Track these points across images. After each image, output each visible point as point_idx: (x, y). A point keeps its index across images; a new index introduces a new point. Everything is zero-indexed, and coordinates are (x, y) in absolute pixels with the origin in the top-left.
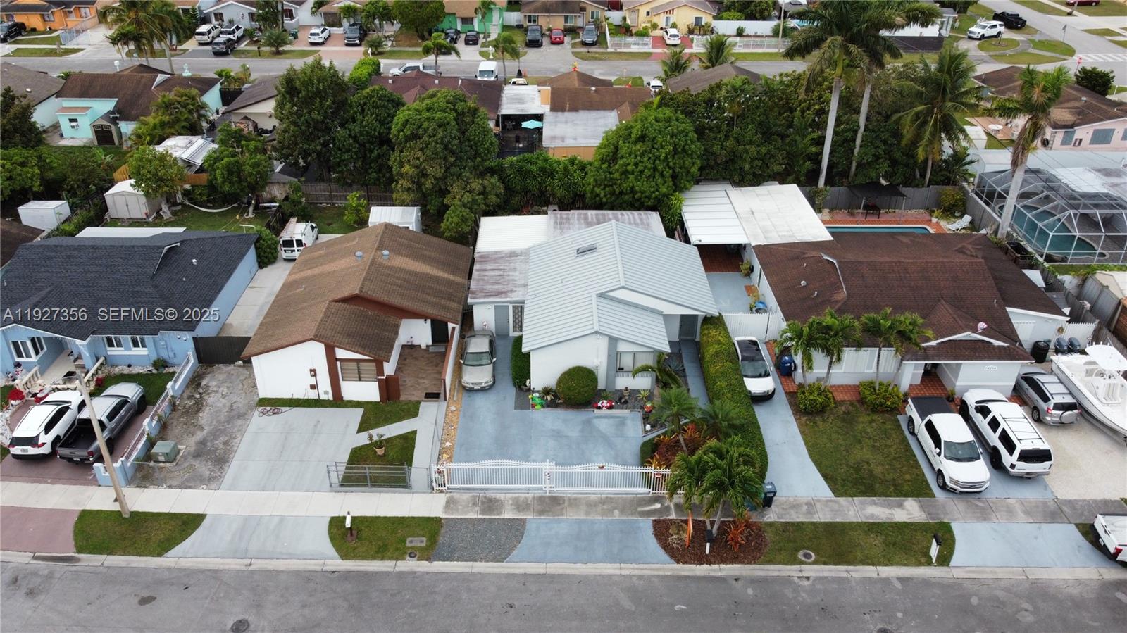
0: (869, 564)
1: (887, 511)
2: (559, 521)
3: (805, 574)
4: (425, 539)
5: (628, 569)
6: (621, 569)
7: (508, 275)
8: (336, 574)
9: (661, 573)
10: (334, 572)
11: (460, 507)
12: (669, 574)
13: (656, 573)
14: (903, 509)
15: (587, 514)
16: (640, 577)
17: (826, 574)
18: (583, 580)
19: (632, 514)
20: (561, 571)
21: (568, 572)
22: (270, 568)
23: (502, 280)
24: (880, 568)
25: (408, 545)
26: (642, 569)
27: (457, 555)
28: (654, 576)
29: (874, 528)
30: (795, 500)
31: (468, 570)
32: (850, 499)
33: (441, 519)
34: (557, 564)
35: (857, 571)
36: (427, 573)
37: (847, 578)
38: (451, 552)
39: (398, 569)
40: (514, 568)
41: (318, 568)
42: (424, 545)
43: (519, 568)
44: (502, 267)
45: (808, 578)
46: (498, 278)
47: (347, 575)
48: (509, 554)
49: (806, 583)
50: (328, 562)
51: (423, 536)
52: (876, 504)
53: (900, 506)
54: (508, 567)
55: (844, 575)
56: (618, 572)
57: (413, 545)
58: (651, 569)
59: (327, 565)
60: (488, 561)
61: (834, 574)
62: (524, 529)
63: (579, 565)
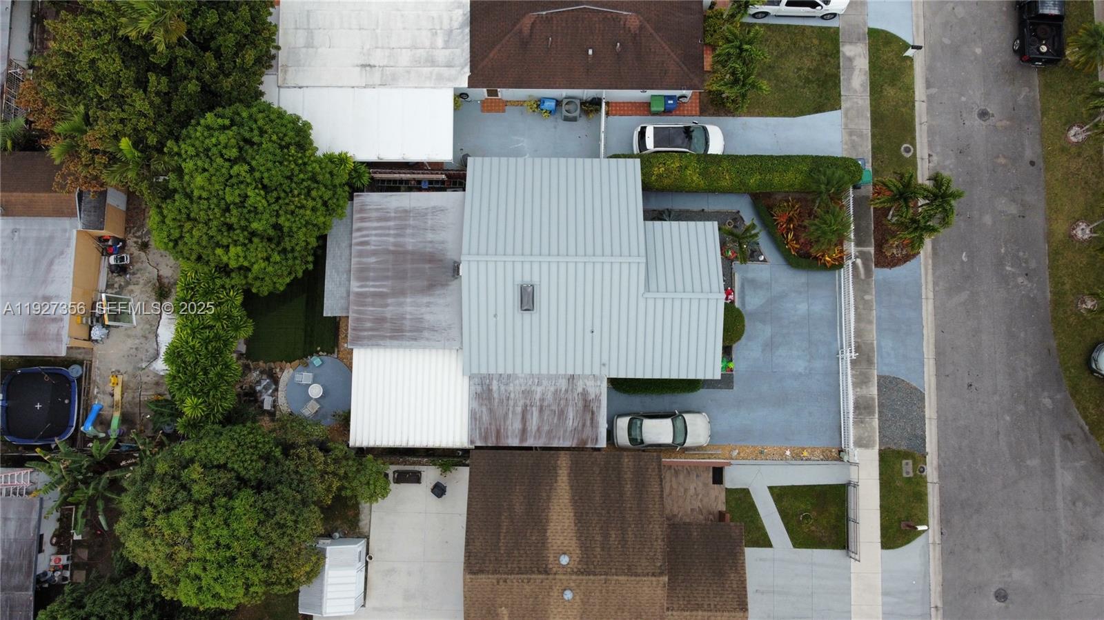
0: (914, 106)
1: (856, 72)
2: (879, 346)
3: (926, 156)
4: (904, 462)
5: (928, 293)
6: (927, 299)
7: (542, 400)
8: (944, 531)
9: (930, 267)
10: (942, 533)
11: (866, 434)
12: (930, 262)
13: (930, 271)
14: (854, 58)
15: (870, 322)
16: (935, 284)
17: (925, 140)
18: (940, 329)
19: (869, 284)
20: (932, 347)
21: (932, 341)
22: (939, 589)
23: (554, 407)
24: (917, 98)
25: (911, 475)
26: (926, 282)
27: (919, 432)
28: (934, 274)
29: (876, 89)
30: (846, 144)
31: (934, 423)
32: (842, 98)
33: (880, 450)
34: (925, 350)
35: (920, 117)
36: (939, 455)
37: (929, 127)
38: (916, 437)
39: (936, 480)
40: (930, 385)
41: (938, 548)
42: (910, 462)
43: (929, 380)
44: (519, 409)
45: (930, 155)
46: (547, 413)
47: (945, 522)
48: (916, 389)
49: (935, 158)
50: (931, 541)
51: (901, 463)
52: (849, 79)
53: (850, 60)
54: (929, 389)
55: (925, 127)
56: (931, 302)
57: (911, 471)
58: (926, 274)
59: (934, 540)
60: (924, 407)
61: (925, 135)
62: (889, 377)
63: (925, 332)
